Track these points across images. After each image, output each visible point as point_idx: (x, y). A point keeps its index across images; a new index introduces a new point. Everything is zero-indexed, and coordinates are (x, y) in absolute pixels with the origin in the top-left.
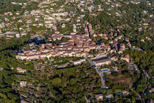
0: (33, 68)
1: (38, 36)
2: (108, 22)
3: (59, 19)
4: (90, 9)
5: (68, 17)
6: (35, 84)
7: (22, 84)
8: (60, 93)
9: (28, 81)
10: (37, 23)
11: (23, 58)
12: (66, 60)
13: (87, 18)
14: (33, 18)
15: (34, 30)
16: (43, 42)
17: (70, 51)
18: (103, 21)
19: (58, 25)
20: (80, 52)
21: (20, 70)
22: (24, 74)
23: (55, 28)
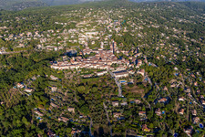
0: (63, 76)
1: (72, 50)
2: (130, 41)
3: (91, 37)
4: (117, 30)
5: (98, 35)
6: (64, 90)
7: (53, 89)
8: (83, 98)
9: (59, 87)
10: (73, 39)
11: (56, 68)
12: (91, 71)
13: (113, 37)
14: (70, 35)
15: (70, 45)
16: (75, 55)
17: (95, 64)
18: (126, 41)
19: (89, 42)
20: (104, 65)
21: (53, 78)
22: (55, 81)
23: (86, 45)
